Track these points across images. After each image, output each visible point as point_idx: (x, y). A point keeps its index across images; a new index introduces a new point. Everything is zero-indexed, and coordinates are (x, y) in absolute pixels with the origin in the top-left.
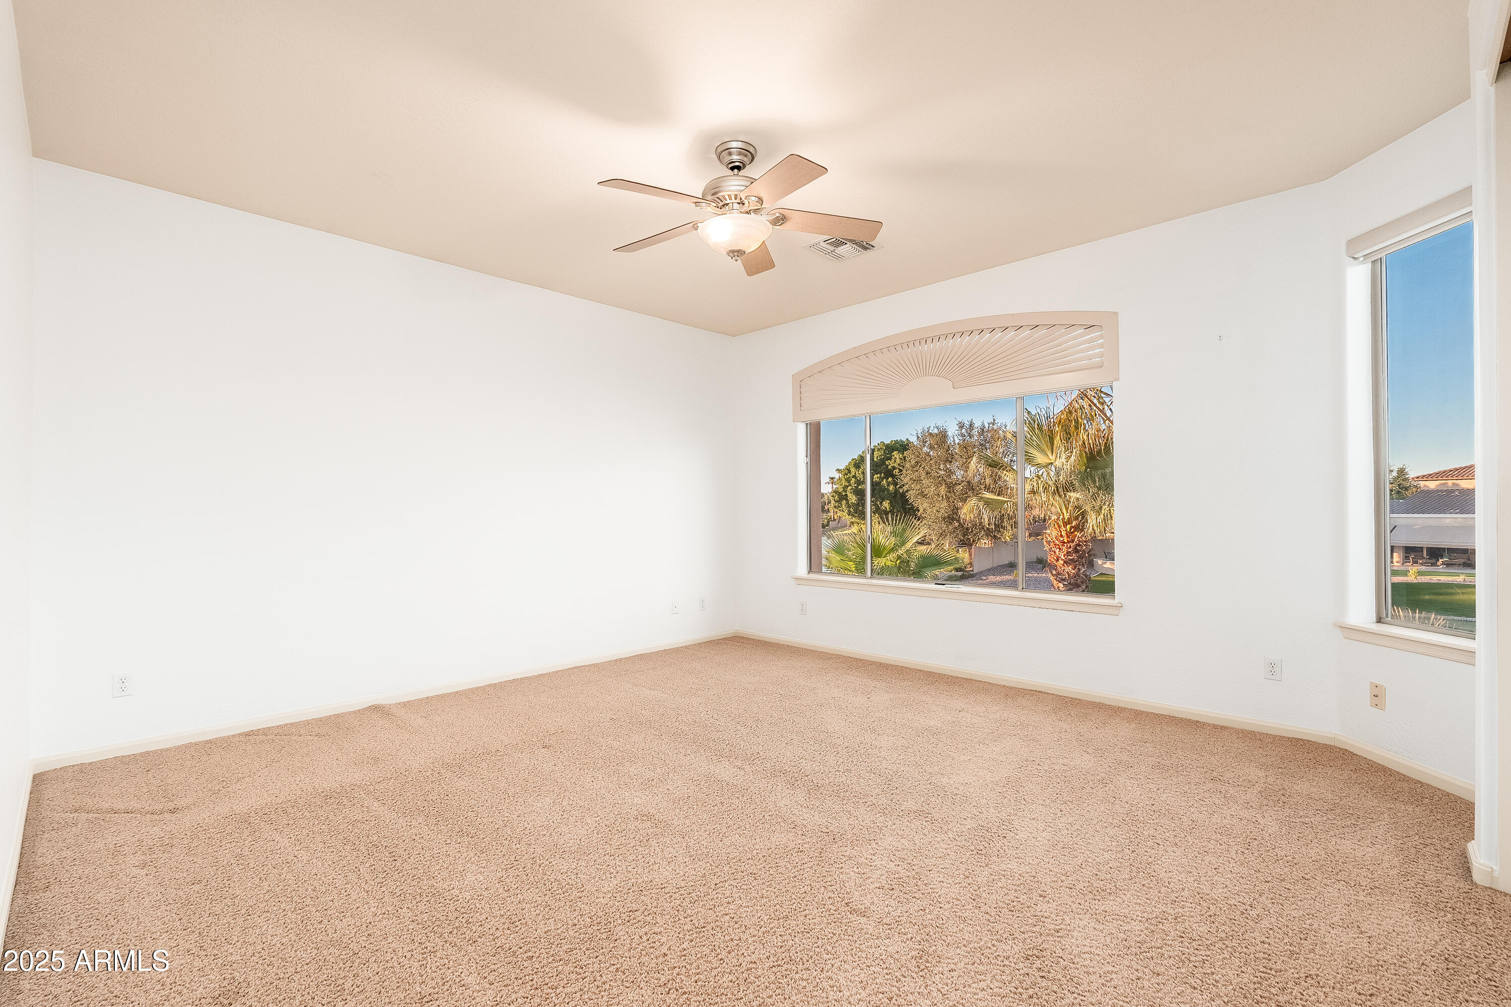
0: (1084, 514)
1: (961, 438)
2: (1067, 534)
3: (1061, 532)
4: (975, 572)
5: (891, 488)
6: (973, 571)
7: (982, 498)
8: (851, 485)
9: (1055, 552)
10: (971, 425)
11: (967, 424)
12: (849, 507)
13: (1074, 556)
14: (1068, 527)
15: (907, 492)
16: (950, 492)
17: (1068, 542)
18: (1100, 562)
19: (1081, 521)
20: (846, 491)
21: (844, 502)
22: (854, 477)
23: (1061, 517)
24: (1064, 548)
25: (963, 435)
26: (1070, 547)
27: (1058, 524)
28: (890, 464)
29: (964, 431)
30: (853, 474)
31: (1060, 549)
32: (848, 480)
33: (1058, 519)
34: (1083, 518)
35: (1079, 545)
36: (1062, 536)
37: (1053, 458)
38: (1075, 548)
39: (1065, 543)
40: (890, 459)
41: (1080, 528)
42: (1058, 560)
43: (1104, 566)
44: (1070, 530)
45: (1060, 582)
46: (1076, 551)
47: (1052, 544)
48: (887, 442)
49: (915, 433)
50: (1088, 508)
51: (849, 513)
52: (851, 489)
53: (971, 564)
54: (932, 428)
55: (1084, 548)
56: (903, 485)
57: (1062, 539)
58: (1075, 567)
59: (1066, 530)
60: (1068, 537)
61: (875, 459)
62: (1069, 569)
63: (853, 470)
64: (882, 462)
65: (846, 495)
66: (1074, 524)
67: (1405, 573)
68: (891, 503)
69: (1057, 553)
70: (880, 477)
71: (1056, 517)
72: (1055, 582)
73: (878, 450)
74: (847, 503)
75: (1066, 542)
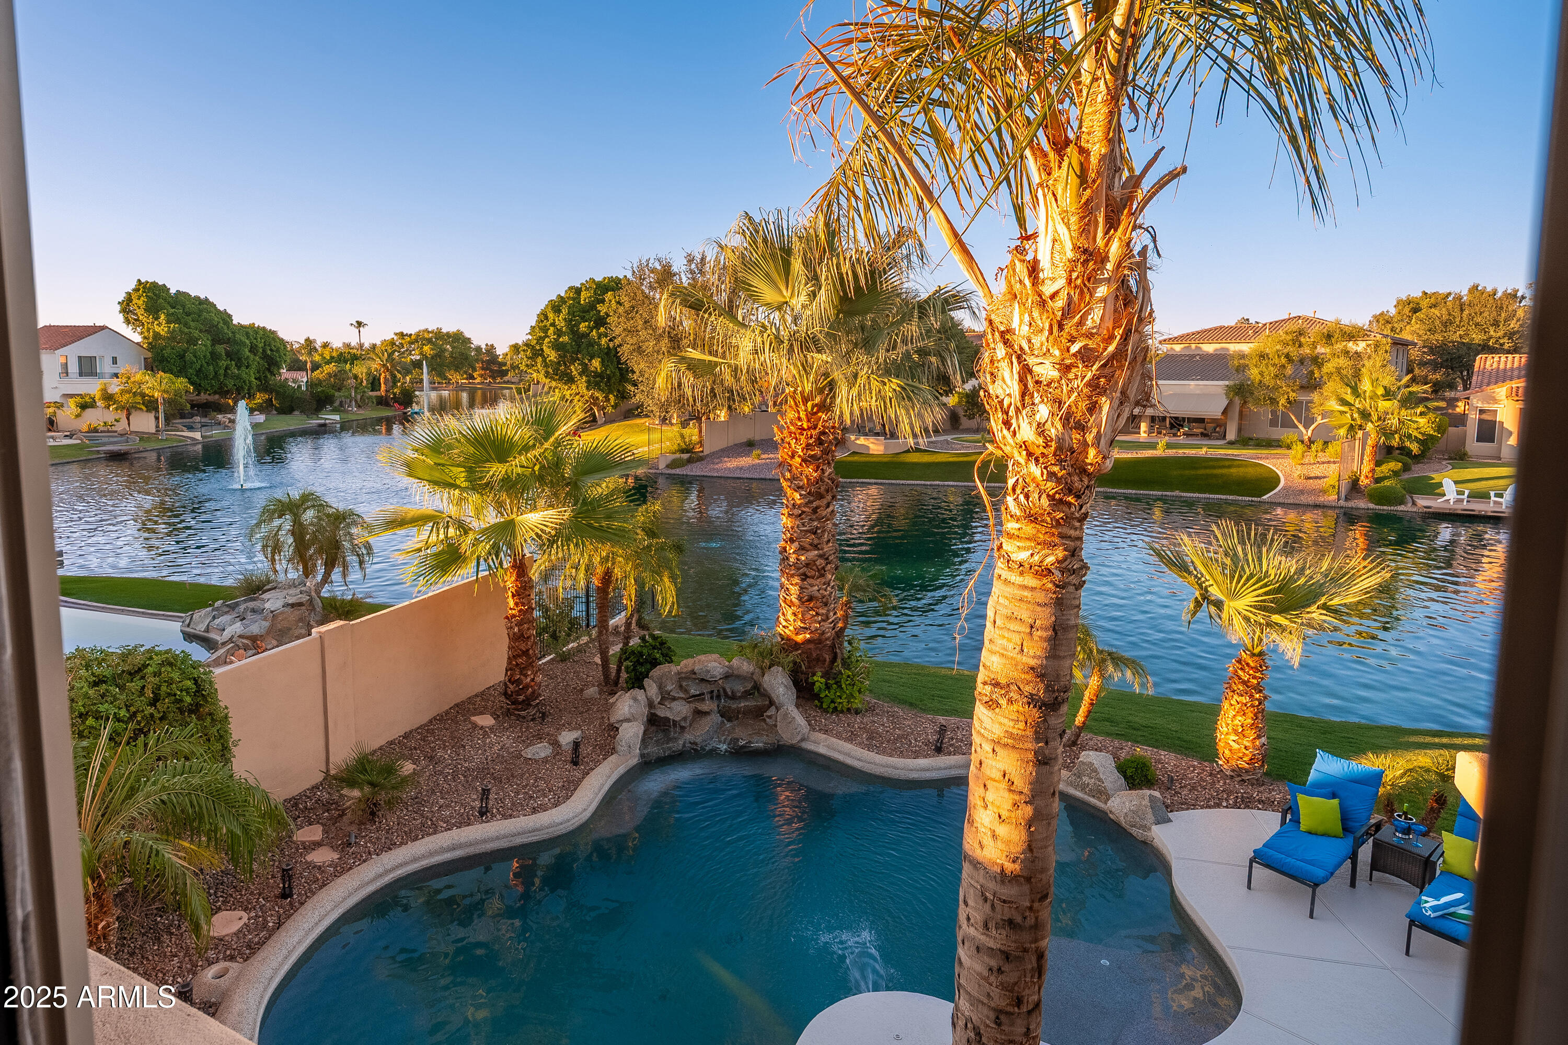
0: (832, 385)
1: (690, 276)
2: (807, 415)
3: (799, 412)
4: (705, 453)
5: (604, 341)
6: (702, 452)
7: (684, 358)
8: (548, 337)
9: (789, 444)
10: (703, 259)
11: (698, 257)
12: (546, 366)
13: (817, 451)
14: (809, 404)
15: (619, 346)
16: (674, 348)
17: (809, 428)
18: (853, 438)
19: (828, 395)
20: (541, 344)
21: (540, 359)
22: (553, 325)
23: (800, 389)
24: (803, 438)
25: (692, 272)
26: (811, 437)
27: (794, 399)
28: (602, 309)
29: (693, 266)
30: (551, 321)
31: (796, 439)
32: (545, 330)
33: (795, 392)
34: (831, 390)
35: (824, 433)
36: (799, 419)
37: (787, 294)
38: (819, 439)
39: (804, 429)
40: (603, 301)
41: (824, 407)
42: (793, 457)
43: (858, 442)
44: (812, 409)
45: (796, 491)
46: (820, 442)
47: (785, 432)
48: (599, 278)
49: (629, 266)
50: (837, 375)
51: (547, 375)
52: (549, 343)
53: (701, 443)
54: (652, 261)
55: (831, 437)
56: (615, 338)
57: (800, 424)
58: (818, 467)
59: (806, 410)
60: (809, 421)
61: (582, 302)
62: (809, 470)
63: (551, 315)
64: (592, 306)
65: (542, 350)
66: (818, 400)
67: (1153, 446)
68: (602, 362)
69: (793, 446)
70: (589, 327)
71: (792, 389)
72: (789, 491)
73: (587, 289)
74: (544, 360)
75: (806, 427)
